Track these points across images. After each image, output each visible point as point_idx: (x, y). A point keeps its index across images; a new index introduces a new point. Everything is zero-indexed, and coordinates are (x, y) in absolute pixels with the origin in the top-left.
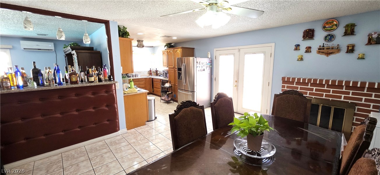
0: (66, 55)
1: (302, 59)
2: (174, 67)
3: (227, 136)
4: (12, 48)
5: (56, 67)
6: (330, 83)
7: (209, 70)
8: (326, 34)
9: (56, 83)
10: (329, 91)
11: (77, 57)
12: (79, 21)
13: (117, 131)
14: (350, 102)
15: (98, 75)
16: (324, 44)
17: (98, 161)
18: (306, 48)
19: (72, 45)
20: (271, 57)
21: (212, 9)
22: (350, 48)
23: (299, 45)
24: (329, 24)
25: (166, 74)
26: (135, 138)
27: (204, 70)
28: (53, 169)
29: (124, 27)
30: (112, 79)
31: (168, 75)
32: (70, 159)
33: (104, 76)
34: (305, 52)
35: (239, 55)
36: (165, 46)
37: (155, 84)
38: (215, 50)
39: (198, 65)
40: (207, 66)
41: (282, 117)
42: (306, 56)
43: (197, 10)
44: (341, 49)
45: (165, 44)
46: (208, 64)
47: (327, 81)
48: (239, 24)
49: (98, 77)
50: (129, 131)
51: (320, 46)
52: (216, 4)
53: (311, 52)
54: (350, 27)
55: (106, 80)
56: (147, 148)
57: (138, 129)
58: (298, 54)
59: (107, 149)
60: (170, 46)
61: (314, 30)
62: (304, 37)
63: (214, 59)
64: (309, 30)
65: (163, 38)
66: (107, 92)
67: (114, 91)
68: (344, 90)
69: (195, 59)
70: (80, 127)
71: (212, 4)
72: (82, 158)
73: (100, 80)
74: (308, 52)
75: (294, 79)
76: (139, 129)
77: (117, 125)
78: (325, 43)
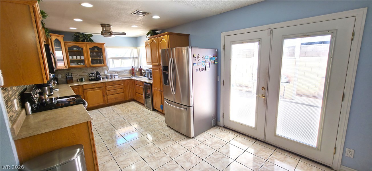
2: (159, 65)
7: (214, 69)
20: (352, 40)
25: (150, 73)
27: (206, 69)
31: (153, 75)
35: (271, 40)
36: (148, 34)
38: (223, 34)
39: (196, 61)
40: (210, 62)
45: (148, 32)
46: (212, 59)
60: (153, 33)
63: (222, 49)
69: (190, 50)
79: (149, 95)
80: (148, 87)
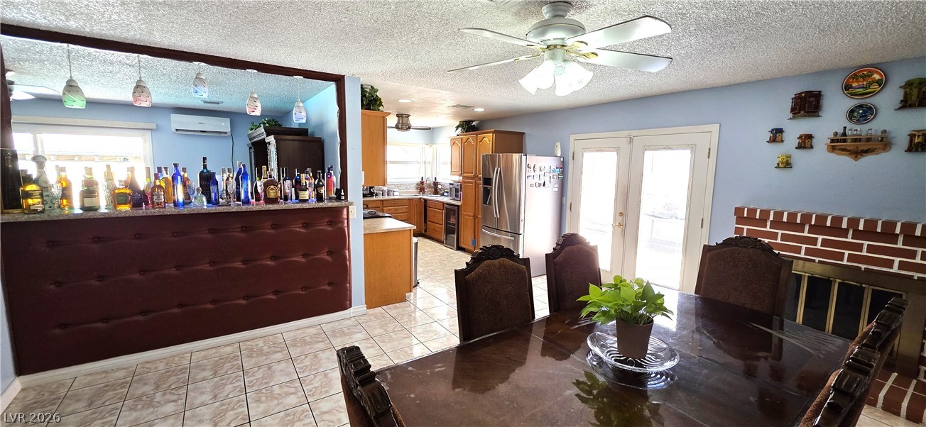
0: (252, 143)
1: (787, 164)
2: (476, 176)
3: (577, 326)
4: (155, 128)
5: (240, 169)
6: (861, 227)
7: (557, 186)
8: (851, 103)
9: (239, 199)
10: (859, 247)
11: (277, 149)
12: (287, 77)
13: (344, 308)
14: (916, 278)
15: (317, 187)
16: (845, 128)
17: (309, 363)
18: (800, 137)
19: (267, 125)
20: (709, 157)
21: (553, 58)
22: (916, 141)
23: (780, 131)
24: (861, 80)
25: (457, 190)
26: (381, 327)
27: (544, 185)
28: (224, 370)
29: (372, 87)
30: (343, 198)
31: (460, 193)
32: (255, 355)
33: (328, 190)
34: (796, 148)
35: (631, 151)
36: (458, 127)
37: (429, 214)
38: (572, 137)
39: (532, 173)
40: (551, 175)
41: (719, 299)
42: (800, 157)
43: (522, 58)
44: (894, 141)
45: (458, 124)
46: (554, 171)
47: (853, 222)
48: (627, 79)
49: (317, 191)
50: (371, 311)
51: (836, 134)
52: (563, 46)
53: (812, 147)
54: (915, 88)
55: (330, 199)
56: (406, 349)
57: (390, 309)
58: (777, 152)
59: (326, 342)
60: (468, 126)
61: (822, 93)
62: (793, 110)
63: (571, 158)
64: (806, 93)
65: (453, 110)
66: (331, 223)
67: (346, 221)
68: (900, 245)
69: (524, 158)
70: (275, 293)
71: (555, 46)
72: (278, 356)
73: (319, 198)
74: (805, 148)
75: (765, 213)
76: (392, 310)
77: (346, 295)
78: (849, 125)
79: (454, 225)
80: (452, 211)
